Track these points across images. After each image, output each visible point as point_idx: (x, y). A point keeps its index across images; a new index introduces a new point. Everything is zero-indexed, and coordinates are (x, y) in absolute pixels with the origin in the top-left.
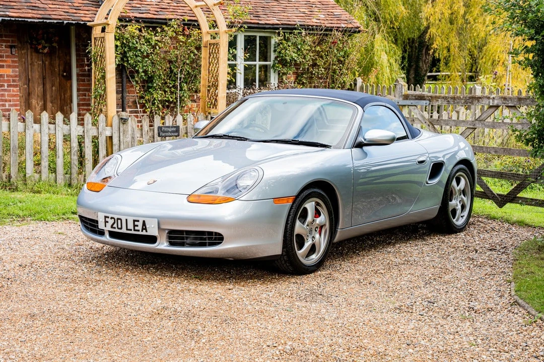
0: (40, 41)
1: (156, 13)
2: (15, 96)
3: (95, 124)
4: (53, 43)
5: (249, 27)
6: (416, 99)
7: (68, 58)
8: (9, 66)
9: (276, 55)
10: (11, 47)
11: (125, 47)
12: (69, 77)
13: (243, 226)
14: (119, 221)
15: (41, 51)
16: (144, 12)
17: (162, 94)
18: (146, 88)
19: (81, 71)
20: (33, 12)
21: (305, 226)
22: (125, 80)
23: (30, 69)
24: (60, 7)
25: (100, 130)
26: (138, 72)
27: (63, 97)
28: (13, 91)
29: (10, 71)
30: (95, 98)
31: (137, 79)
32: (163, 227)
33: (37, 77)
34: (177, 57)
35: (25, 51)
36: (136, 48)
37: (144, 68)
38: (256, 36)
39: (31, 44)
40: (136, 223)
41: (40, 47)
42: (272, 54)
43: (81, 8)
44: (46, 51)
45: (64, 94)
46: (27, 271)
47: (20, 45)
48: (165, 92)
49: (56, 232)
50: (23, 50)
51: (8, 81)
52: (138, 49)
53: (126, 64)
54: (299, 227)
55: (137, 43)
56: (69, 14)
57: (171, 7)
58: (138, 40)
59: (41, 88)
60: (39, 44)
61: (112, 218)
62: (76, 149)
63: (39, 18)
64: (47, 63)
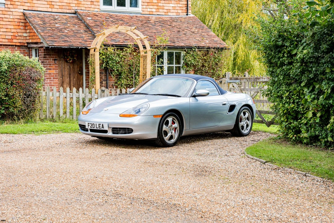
0: (68, 57)
1: (123, 42)
2: (56, 83)
3: (90, 93)
4: (74, 57)
5: (168, 48)
6: (235, 80)
7: (81, 64)
8: (54, 69)
9: (184, 61)
10: (55, 60)
11: (108, 59)
12: (82, 74)
13: (141, 126)
14: (93, 125)
15: (68, 61)
16: (117, 41)
17: (126, 81)
18: (118, 78)
19: (87, 70)
20: (65, 43)
21: (168, 127)
22: (108, 74)
23: (63, 70)
24: (78, 40)
25: (92, 95)
26: (114, 70)
27: (79, 83)
28: (56, 81)
29: (54, 72)
30: (91, 82)
31: (113, 74)
32: (110, 126)
33: (67, 74)
34: (133, 63)
35: (61, 62)
36: (113, 59)
37: (117, 68)
38: (173, 52)
39: (64, 58)
40: (100, 125)
41: (68, 60)
42: (182, 60)
43: (87, 41)
44: (71, 61)
45: (79, 82)
46: (59, 145)
47: (59, 59)
48: (127, 80)
49: (71, 136)
50: (60, 61)
51: (53, 76)
52: (114, 59)
53: (108, 67)
54: (165, 128)
55: (113, 56)
56: (82, 44)
57: (131, 39)
58: (114, 55)
59: (68, 79)
60: (68, 58)
61: (91, 124)
62: (82, 104)
63: (67, 46)
64: (71, 67)
